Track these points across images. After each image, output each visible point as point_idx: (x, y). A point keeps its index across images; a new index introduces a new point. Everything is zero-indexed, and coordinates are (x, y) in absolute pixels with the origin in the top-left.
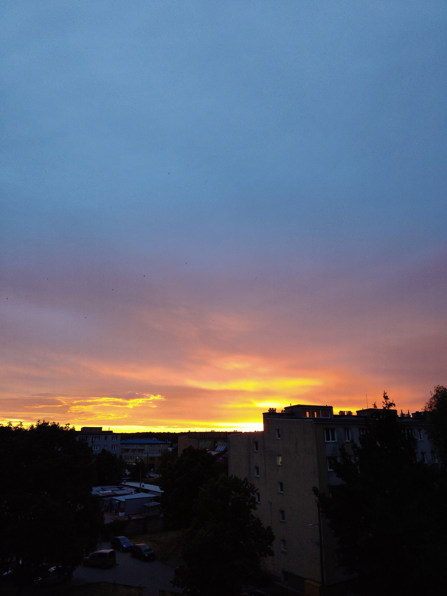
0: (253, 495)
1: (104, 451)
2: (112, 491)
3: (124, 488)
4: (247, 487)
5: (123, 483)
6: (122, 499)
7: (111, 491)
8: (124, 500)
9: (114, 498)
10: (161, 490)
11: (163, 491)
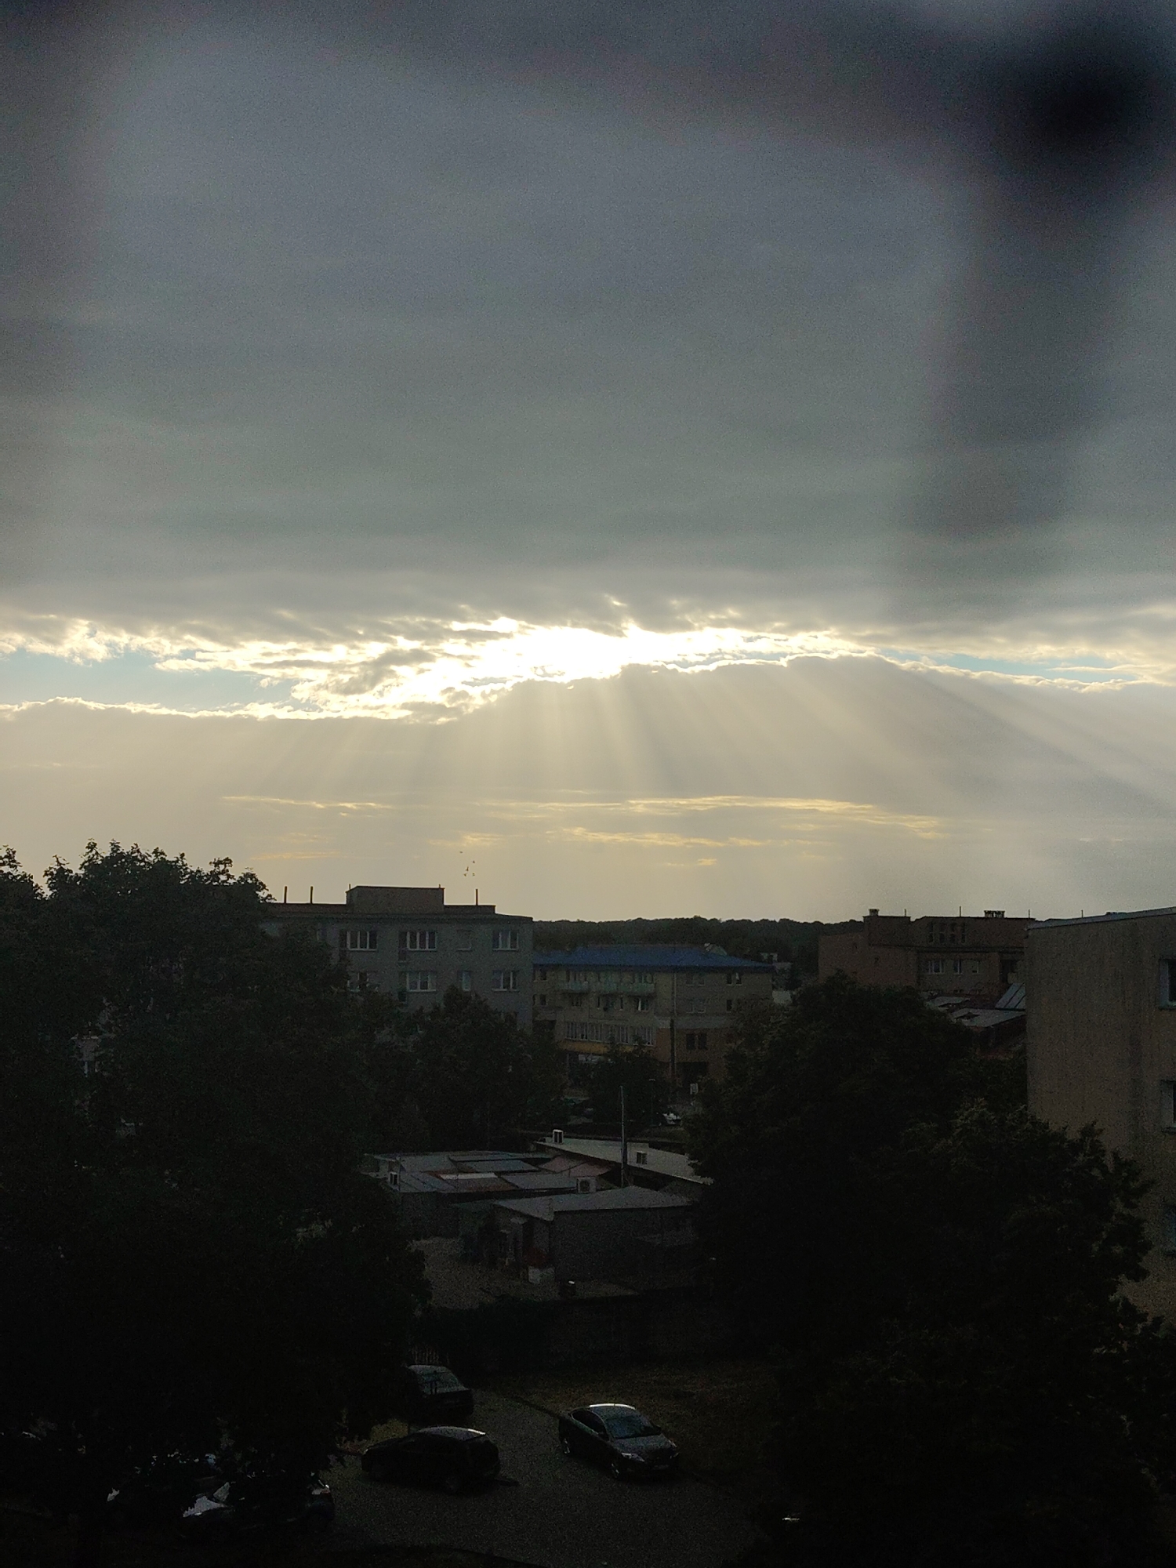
0: (1126, 1212)
1: (455, 998)
2: (496, 1173)
3: (558, 1164)
4: (1096, 1172)
5: (549, 1142)
6: (540, 1209)
7: (493, 1175)
8: (550, 1218)
9: (502, 1203)
10: (699, 1171)
11: (709, 1181)
